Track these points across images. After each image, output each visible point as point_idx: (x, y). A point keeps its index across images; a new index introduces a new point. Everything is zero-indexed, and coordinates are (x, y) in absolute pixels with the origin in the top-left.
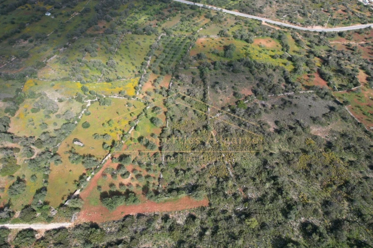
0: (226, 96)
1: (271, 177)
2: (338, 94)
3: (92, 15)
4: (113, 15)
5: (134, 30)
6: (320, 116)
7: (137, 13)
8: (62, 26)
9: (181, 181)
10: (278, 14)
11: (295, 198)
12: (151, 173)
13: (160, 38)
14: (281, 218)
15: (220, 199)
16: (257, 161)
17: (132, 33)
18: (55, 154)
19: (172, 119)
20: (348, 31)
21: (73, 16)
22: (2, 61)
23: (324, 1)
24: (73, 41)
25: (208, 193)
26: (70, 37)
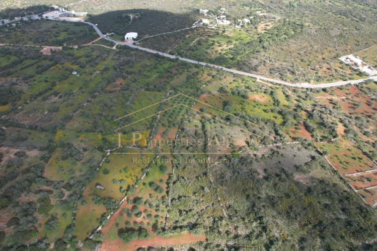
1: (258, 218)
2: (319, 145)
3: (111, 73)
4: (128, 73)
5: (146, 87)
6: (303, 164)
7: (149, 71)
8: (86, 83)
9: (183, 220)
10: (271, 71)
11: (277, 235)
12: (160, 213)
13: (168, 94)
15: (215, 236)
16: (248, 204)
17: (145, 90)
18: (81, 196)
19: (177, 167)
20: (331, 87)
21: (95, 74)
22: (37, 115)
23: (310, 60)
24: (94, 97)
25: (205, 230)
26: (92, 94)
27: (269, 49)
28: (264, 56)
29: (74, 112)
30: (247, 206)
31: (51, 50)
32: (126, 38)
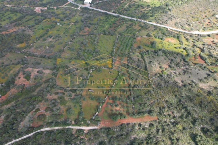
0: (156, 68)
1: (184, 107)
2: (210, 67)
3: (80, 24)
4: (91, 24)
5: (104, 33)
6: (203, 79)
7: (103, 23)
8: (67, 30)
10: (176, 24)
11: (196, 117)
13: (117, 37)
14: (191, 125)
15: (162, 117)
17: (103, 35)
18: (82, 96)
20: (212, 34)
21: (71, 25)
22: (42, 49)
23: (198, 17)
24: (74, 38)
25: (156, 114)
26: (72, 36)
27: (172, 10)
28: (171, 14)
29: (64, 47)
30: (176, 101)
31: (41, 9)
32: (85, 3)
